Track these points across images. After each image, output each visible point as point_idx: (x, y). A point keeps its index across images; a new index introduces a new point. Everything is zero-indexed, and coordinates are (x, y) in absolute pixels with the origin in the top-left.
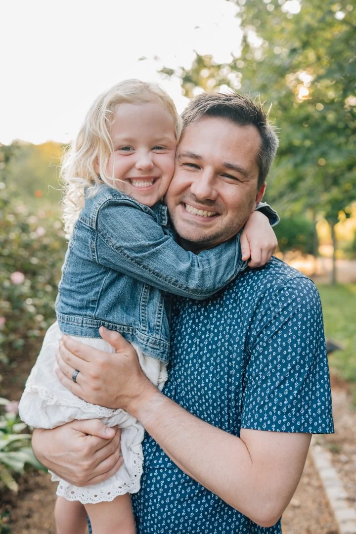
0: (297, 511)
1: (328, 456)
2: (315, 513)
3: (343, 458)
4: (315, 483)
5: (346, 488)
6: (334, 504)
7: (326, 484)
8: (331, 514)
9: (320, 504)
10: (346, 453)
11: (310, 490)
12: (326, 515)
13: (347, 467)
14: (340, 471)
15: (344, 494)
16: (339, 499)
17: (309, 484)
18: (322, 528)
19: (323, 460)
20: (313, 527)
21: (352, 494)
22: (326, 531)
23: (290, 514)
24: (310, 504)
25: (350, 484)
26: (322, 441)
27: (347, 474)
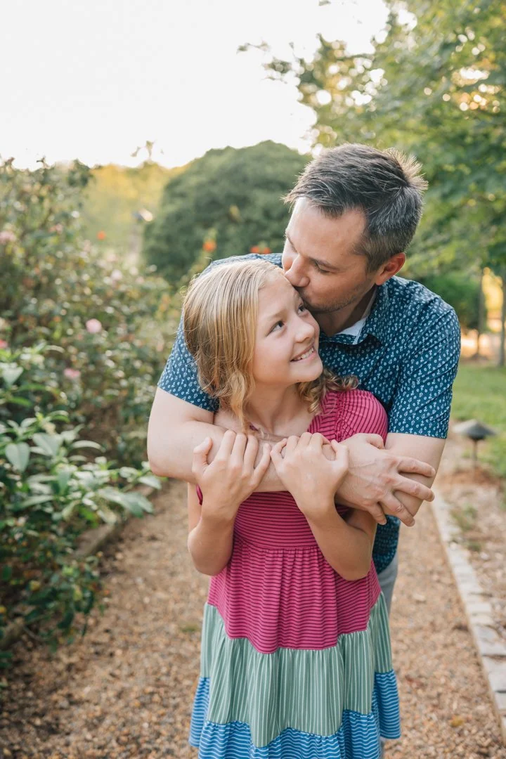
0: (421, 606)
1: (467, 553)
2: (443, 608)
3: (484, 555)
4: (446, 580)
5: (482, 584)
6: (465, 598)
7: (459, 579)
8: (462, 610)
9: (450, 600)
10: (487, 551)
11: (440, 587)
12: (456, 611)
13: (487, 565)
14: (476, 569)
15: (480, 590)
16: (472, 594)
17: (439, 581)
18: (449, 623)
19: (458, 558)
20: (439, 620)
21: (488, 590)
22: (453, 625)
23: (413, 608)
24: (437, 599)
25: (488, 581)
26: (459, 539)
27: (485, 571)
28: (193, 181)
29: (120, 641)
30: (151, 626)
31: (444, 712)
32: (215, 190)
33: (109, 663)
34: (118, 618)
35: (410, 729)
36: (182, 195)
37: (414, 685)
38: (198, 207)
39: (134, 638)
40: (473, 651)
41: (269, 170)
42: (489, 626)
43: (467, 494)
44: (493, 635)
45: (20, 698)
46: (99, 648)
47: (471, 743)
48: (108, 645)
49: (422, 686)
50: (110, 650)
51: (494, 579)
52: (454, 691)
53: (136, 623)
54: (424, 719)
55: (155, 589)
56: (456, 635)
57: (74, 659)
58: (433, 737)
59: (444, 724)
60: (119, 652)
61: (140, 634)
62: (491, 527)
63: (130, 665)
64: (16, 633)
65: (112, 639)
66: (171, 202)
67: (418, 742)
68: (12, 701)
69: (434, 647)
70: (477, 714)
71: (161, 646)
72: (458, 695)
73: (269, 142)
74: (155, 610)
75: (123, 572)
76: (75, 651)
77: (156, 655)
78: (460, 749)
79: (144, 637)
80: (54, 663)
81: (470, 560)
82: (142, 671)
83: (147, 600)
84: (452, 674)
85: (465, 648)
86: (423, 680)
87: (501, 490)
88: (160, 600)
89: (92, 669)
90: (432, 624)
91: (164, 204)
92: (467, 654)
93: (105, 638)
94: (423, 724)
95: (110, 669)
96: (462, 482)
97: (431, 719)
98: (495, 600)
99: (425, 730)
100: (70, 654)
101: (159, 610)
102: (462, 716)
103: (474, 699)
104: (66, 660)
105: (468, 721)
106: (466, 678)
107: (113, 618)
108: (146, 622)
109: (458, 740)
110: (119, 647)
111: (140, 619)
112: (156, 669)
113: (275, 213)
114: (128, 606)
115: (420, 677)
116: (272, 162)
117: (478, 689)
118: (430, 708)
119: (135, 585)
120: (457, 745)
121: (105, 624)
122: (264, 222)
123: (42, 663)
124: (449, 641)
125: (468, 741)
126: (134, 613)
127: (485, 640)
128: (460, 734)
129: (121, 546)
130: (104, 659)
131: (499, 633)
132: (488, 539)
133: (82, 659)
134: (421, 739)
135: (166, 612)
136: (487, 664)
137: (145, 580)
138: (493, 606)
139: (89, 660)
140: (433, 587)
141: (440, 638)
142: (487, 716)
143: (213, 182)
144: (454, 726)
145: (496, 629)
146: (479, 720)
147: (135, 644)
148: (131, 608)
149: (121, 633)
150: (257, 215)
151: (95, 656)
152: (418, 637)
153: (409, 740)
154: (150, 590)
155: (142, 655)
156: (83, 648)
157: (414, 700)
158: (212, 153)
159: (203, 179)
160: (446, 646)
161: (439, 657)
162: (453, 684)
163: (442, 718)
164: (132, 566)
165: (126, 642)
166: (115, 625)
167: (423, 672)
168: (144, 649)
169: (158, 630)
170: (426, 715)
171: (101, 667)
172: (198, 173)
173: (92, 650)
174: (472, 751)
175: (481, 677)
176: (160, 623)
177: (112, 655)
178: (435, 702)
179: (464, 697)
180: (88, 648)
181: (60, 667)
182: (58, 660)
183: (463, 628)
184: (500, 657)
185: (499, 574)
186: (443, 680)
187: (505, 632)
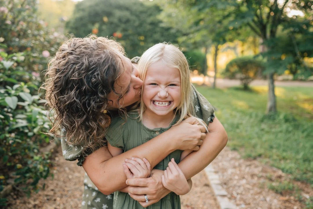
2: (199, 178)
5: (214, 168)
6: (208, 174)
8: (207, 178)
12: (204, 179)
13: (215, 161)
15: (213, 170)
16: (210, 172)
20: (198, 183)
21: (217, 170)
22: (203, 184)
25: (216, 167)
27: (215, 163)
29: (59, 194)
30: (73, 187)
32: (98, 8)
33: (54, 203)
34: (57, 184)
37: (190, 208)
39: (65, 193)
40: (212, 195)
42: (218, 184)
44: (220, 187)
46: (49, 197)
48: (53, 196)
49: (193, 208)
50: (54, 198)
51: (219, 166)
53: (66, 186)
55: (74, 172)
56: (205, 188)
57: (37, 202)
60: (58, 199)
61: (68, 191)
63: (64, 204)
64: (8, 192)
65: (55, 193)
66: (78, 13)
69: (196, 193)
71: (78, 196)
74: (74, 181)
75: (58, 165)
76: (37, 199)
77: (76, 200)
79: (70, 192)
80: (27, 204)
82: (70, 207)
83: (70, 177)
84: (204, 204)
85: (209, 193)
88: (77, 177)
89: (46, 206)
90: (195, 184)
92: (209, 196)
93: (51, 193)
95: (54, 206)
98: (220, 174)
100: (35, 200)
101: (77, 180)
104: (33, 203)
106: (210, 205)
107: (55, 185)
108: (70, 186)
110: (58, 197)
111: (68, 185)
112: (76, 205)
114: (62, 179)
115: (192, 205)
119: (65, 171)
121: (51, 187)
122: (119, 24)
123: (21, 205)
124: (202, 190)
126: (64, 182)
127: (217, 189)
129: (58, 155)
130: (51, 202)
131: (223, 187)
133: (41, 202)
135: (79, 181)
136: (219, 199)
137: (70, 169)
138: (219, 176)
139: (44, 203)
141: (198, 189)
143: (97, 5)
145: (221, 185)
147: (66, 195)
148: (64, 180)
149: (59, 191)
150: (115, 20)
151: (47, 201)
154: (72, 172)
155: (69, 200)
156: (41, 198)
160: (201, 192)
161: (199, 197)
162: (205, 207)
164: (63, 163)
165: (62, 194)
166: (56, 187)
167: (193, 203)
168: (70, 197)
169: (76, 189)
171: (50, 205)
173: (46, 198)
175: (216, 204)
176: (77, 186)
177: (55, 200)
180: (43, 197)
181: (30, 206)
182: (29, 203)
183: (207, 185)
184: (224, 196)
185: (220, 164)
186: (201, 206)
187: (225, 186)
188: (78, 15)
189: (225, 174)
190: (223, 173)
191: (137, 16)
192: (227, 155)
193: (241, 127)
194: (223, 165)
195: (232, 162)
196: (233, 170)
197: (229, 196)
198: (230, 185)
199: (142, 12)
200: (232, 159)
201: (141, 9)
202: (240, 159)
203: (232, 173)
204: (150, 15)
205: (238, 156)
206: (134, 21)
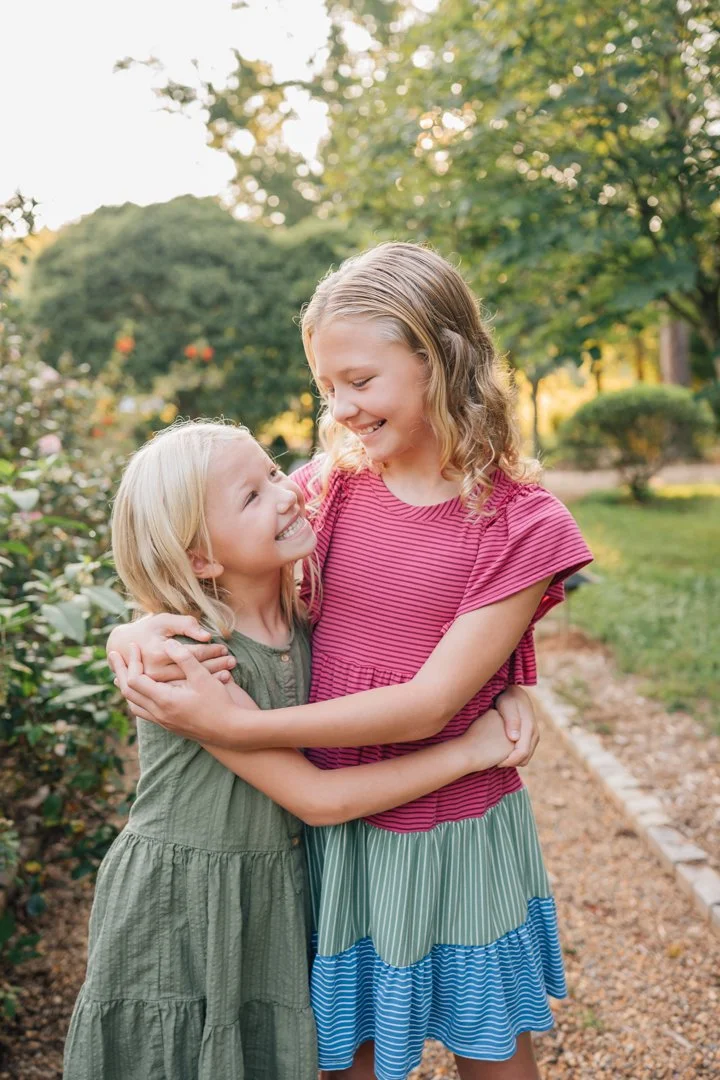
0: (564, 812)
1: (597, 739)
2: (591, 812)
3: (620, 739)
4: (582, 776)
5: (634, 774)
6: (621, 795)
8: (620, 811)
9: (596, 800)
10: (622, 733)
11: (577, 786)
12: (610, 813)
13: (629, 750)
14: (619, 755)
15: (634, 782)
16: (627, 788)
17: (572, 778)
18: (608, 829)
19: (587, 745)
20: (594, 828)
21: (645, 781)
22: (613, 831)
23: (553, 816)
24: (580, 801)
25: (640, 770)
26: (579, 721)
27: (631, 758)
28: (81, 252)
31: (652, 940)
32: (116, 265)
35: (620, 969)
36: (64, 273)
37: (600, 913)
38: (89, 290)
40: (654, 861)
41: (196, 238)
42: (667, 825)
43: (567, 664)
44: (675, 836)
45: (43, 1008)
47: (703, 974)
49: (610, 912)
51: (647, 766)
52: (653, 913)
54: (629, 954)
56: (623, 842)
58: (652, 973)
59: (658, 957)
62: (612, 702)
66: (49, 284)
67: (637, 984)
68: (31, 1013)
69: (603, 862)
70: (692, 937)
72: (660, 917)
73: (189, 197)
78: (693, 984)
81: (606, 746)
84: (640, 893)
85: (642, 858)
86: (608, 905)
87: (608, 655)
90: (587, 832)
91: (34, 287)
92: (647, 866)
94: (631, 961)
96: (552, 649)
97: (639, 953)
98: (660, 792)
99: (638, 966)
102: (676, 944)
103: (681, 920)
105: (687, 948)
106: (659, 895)
109: (686, 973)
113: (208, 299)
115: (601, 901)
116: (199, 225)
117: (680, 907)
118: (633, 939)
120: (688, 979)
122: (193, 311)
124: (617, 851)
125: (697, 972)
127: (670, 843)
128: (684, 965)
131: (683, 833)
132: (615, 718)
134: (638, 978)
136: (686, 873)
138: (661, 799)
140: (567, 787)
141: (603, 849)
142: (705, 938)
143: (112, 254)
144: (673, 957)
145: (677, 828)
146: (699, 944)
150: (182, 302)
152: (576, 850)
153: (624, 982)
157: (607, 931)
158: (104, 211)
159: (95, 248)
160: (616, 859)
161: (615, 873)
162: (647, 905)
163: (653, 948)
167: (602, 894)
170: (631, 948)
172: (87, 240)
174: (708, 984)
175: (677, 890)
178: (635, 929)
179: (666, 920)
183: (627, 833)
184: (697, 863)
185: (650, 759)
186: (633, 902)
187: (690, 832)
188: (50, 292)
189: (678, 790)
190: (669, 787)
191: (251, 282)
192: (662, 728)
193: (675, 630)
194: (657, 760)
195: (686, 748)
196: (699, 777)
197: (713, 861)
198: (704, 826)
199: (266, 268)
200: (682, 739)
201: (263, 257)
202: (707, 737)
203: (698, 785)
204: (296, 276)
205: (699, 730)
206: (245, 301)
